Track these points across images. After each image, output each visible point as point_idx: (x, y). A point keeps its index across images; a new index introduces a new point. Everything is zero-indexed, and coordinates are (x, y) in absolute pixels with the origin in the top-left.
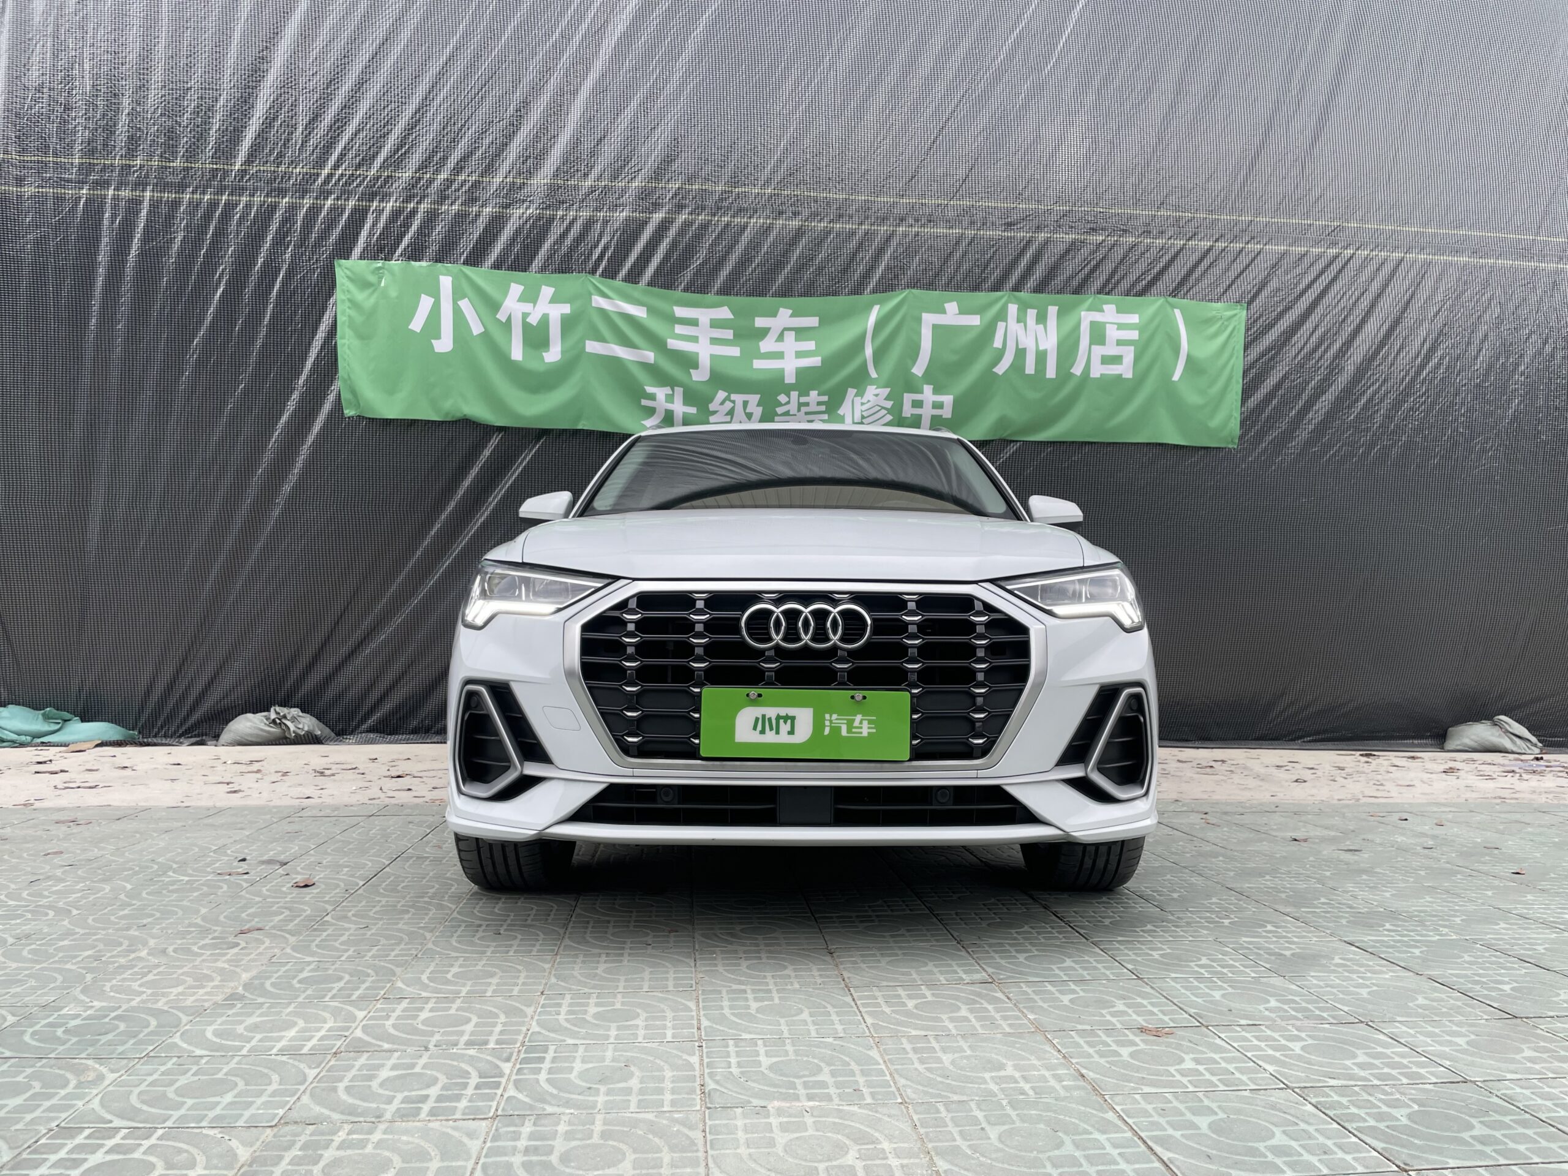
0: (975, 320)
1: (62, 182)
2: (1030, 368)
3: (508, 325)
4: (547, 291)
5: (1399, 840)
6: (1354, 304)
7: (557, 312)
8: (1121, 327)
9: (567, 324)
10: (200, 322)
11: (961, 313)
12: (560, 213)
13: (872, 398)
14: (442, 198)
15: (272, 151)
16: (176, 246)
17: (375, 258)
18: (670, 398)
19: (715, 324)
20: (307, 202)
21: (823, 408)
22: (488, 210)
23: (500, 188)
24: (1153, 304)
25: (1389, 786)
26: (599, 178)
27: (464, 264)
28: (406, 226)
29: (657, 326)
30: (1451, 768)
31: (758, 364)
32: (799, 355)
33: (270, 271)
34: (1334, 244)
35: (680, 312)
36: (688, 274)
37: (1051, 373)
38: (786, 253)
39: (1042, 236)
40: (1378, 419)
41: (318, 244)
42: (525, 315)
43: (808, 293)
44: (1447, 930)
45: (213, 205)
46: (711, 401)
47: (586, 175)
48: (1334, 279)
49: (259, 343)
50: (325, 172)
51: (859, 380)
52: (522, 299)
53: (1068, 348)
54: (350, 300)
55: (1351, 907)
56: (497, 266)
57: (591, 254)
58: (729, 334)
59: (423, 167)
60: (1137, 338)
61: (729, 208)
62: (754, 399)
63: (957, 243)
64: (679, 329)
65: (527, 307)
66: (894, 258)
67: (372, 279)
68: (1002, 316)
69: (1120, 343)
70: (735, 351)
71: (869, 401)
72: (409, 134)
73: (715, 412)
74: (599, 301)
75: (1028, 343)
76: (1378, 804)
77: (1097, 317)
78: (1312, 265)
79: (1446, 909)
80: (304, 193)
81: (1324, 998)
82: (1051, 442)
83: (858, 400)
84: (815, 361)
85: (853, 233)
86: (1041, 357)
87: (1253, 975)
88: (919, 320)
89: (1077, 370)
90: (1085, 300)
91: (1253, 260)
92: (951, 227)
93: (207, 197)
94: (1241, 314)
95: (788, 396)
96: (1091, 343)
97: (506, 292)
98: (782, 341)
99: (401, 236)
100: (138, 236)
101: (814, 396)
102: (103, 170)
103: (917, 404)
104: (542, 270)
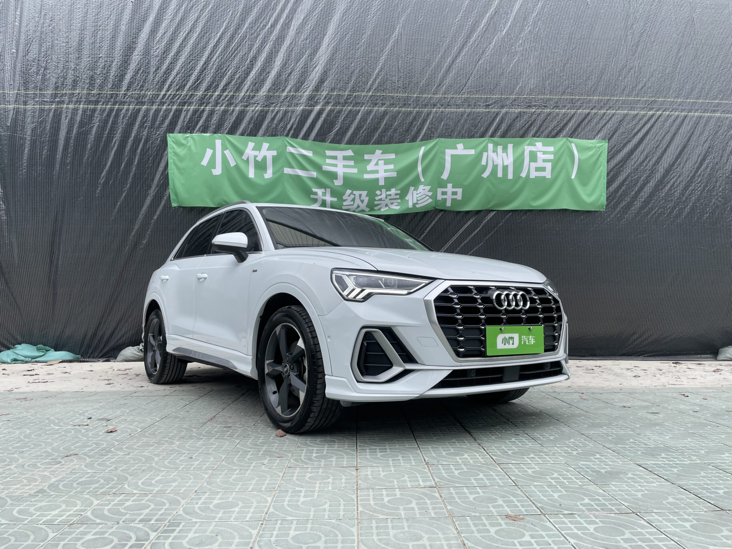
0: (472, 152)
1: (43, 103)
2: (500, 174)
3: (247, 161)
4: (266, 145)
5: (681, 407)
6: (663, 138)
7: (270, 154)
8: (544, 153)
9: (275, 159)
10: (105, 165)
11: (465, 148)
12: (271, 108)
13: (422, 191)
14: (217, 104)
15: (138, 84)
16: (94, 130)
17: (186, 132)
18: (324, 194)
19: (345, 158)
20: (154, 107)
21: (398, 197)
22: (238, 108)
23: (243, 98)
24: (561, 141)
25: (684, 379)
26: (290, 91)
27: (227, 134)
28: (200, 117)
29: (317, 159)
30: (718, 369)
31: (366, 176)
32: (386, 171)
33: (137, 140)
34: (651, 109)
35: (328, 153)
36: (332, 135)
37: (510, 176)
38: (379, 123)
39: (504, 110)
40: (677, 194)
41: (159, 127)
42: (255, 157)
43: (389, 142)
44: (695, 457)
45: (111, 110)
46: (344, 194)
47: (283, 90)
48: (652, 126)
49: (132, 174)
50: (163, 93)
51: (416, 183)
52: (254, 149)
53: (518, 163)
54: (174, 152)
55: (646, 444)
56: (242, 134)
57: (286, 127)
58: (352, 163)
59: (207, 89)
60: (553, 158)
61: (351, 103)
62: (364, 193)
63: (462, 115)
64: (328, 161)
65: (256, 153)
66: (431, 123)
67: (184, 142)
68: (485, 149)
69: (544, 161)
70: (355, 171)
71: (420, 193)
72: (201, 74)
73: (346, 200)
74: (290, 149)
75: (499, 162)
76: (675, 388)
77: (533, 148)
78: (640, 120)
79: (697, 446)
80: (153, 103)
81: (616, 498)
82: (511, 210)
83: (415, 192)
84: (394, 174)
85: (411, 112)
86: (505, 168)
87: (580, 484)
88: (444, 153)
89: (523, 175)
90: (527, 140)
91: (611, 118)
92: (459, 108)
93: (108, 106)
94: (605, 145)
95: (381, 191)
96: (530, 161)
97: (246, 146)
98: (378, 165)
99: (198, 122)
100: (77, 125)
101: (393, 191)
102: (62, 96)
103: (444, 193)
104: (264, 135)
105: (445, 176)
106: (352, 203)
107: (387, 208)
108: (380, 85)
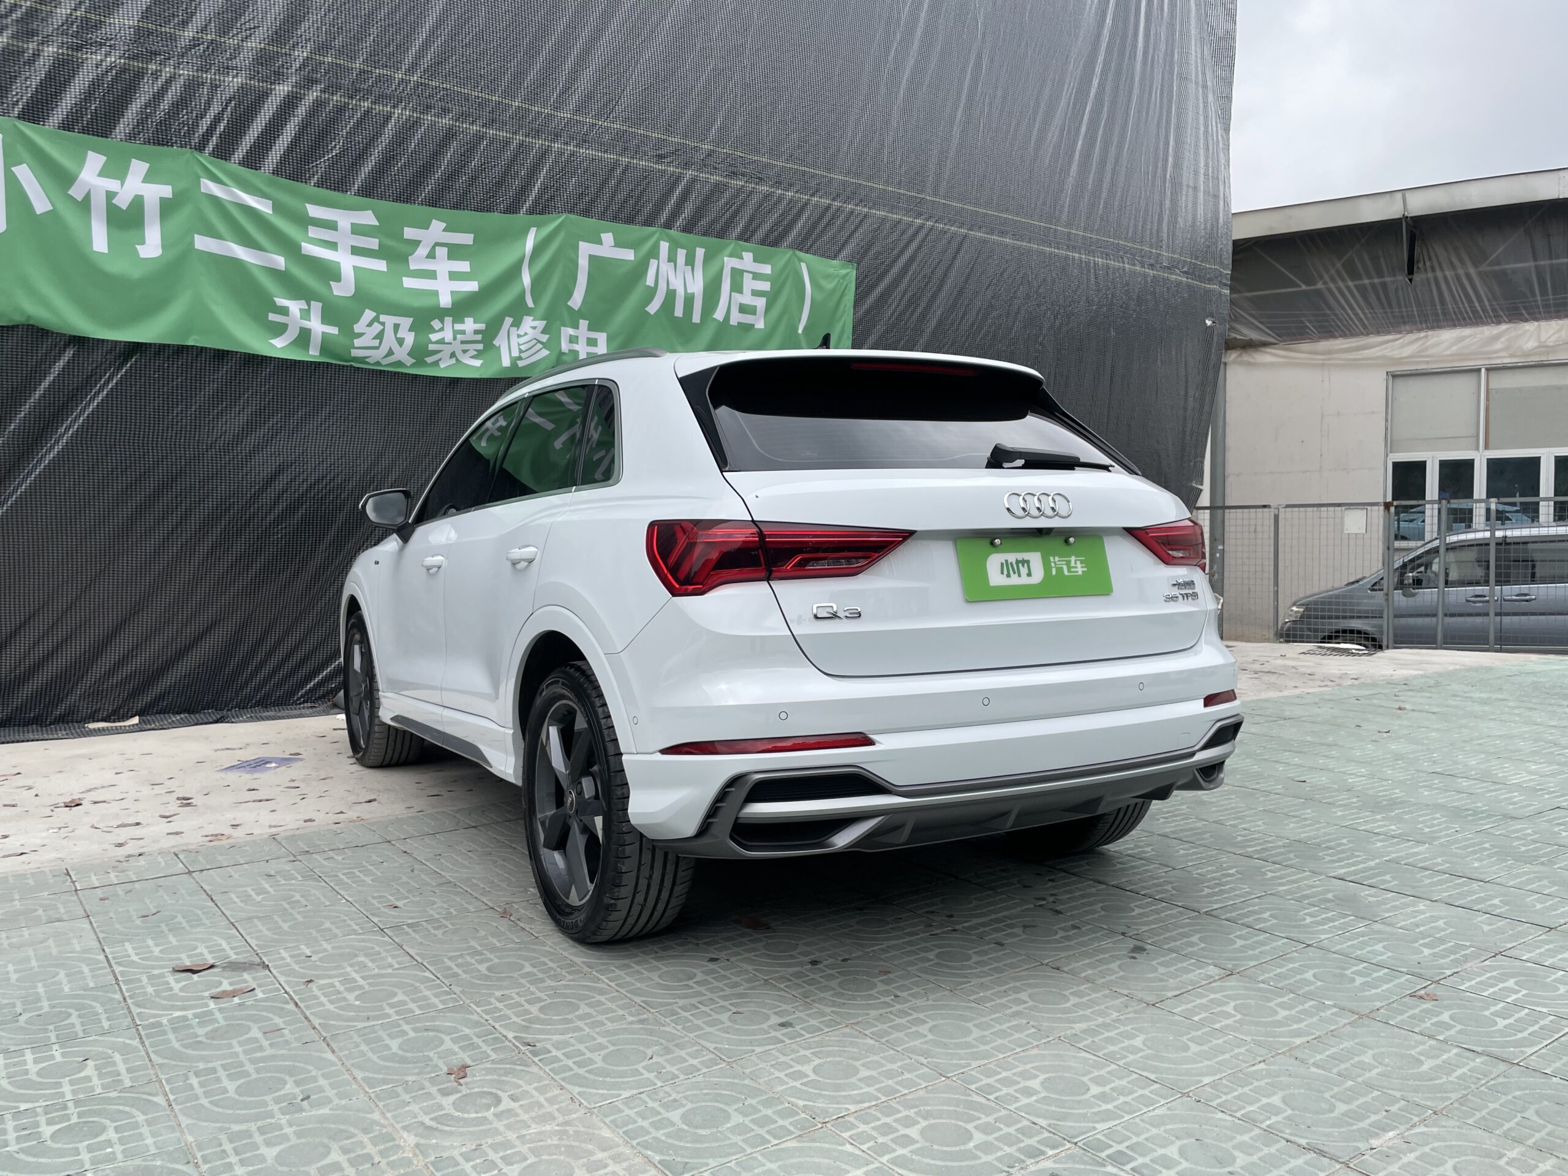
0: (629, 255)
2: (679, 312)
3: (85, 205)
4: (138, 168)
6: (932, 274)
7: (156, 192)
8: (756, 276)
9: (167, 208)
11: (618, 244)
12: (152, 67)
13: (530, 331)
18: (306, 314)
19: (357, 230)
21: (479, 337)
22: (51, 50)
23: (68, 21)
24: (784, 255)
26: (204, 29)
27: (18, 118)
29: (286, 226)
31: (409, 283)
32: (454, 277)
34: (918, 215)
35: (314, 211)
36: (322, 165)
37: (697, 316)
38: (436, 156)
39: (690, 173)
42: (110, 194)
43: (460, 205)
46: (357, 321)
47: (184, 24)
48: (920, 247)
51: (516, 309)
52: (104, 173)
53: (712, 291)
56: (67, 125)
57: (196, 124)
58: (373, 243)
60: (768, 289)
61: (369, 92)
62: (406, 322)
63: (613, 169)
64: (313, 232)
65: (112, 185)
66: (550, 176)
68: (654, 253)
69: (756, 293)
70: (381, 265)
71: (526, 334)
73: (361, 335)
74: (209, 187)
75: (677, 285)
77: (737, 264)
78: (903, 232)
83: (513, 329)
84: (472, 286)
85: (507, 143)
86: (689, 300)
88: (576, 249)
89: (719, 315)
90: (728, 245)
91: (861, 221)
92: (606, 152)
94: (850, 273)
95: (442, 322)
96: (732, 290)
97: (80, 161)
98: (434, 257)
101: (470, 324)
103: (573, 339)
104: (131, 137)
105: (576, 300)
106: (376, 343)
107: (453, 361)
108: (438, 63)
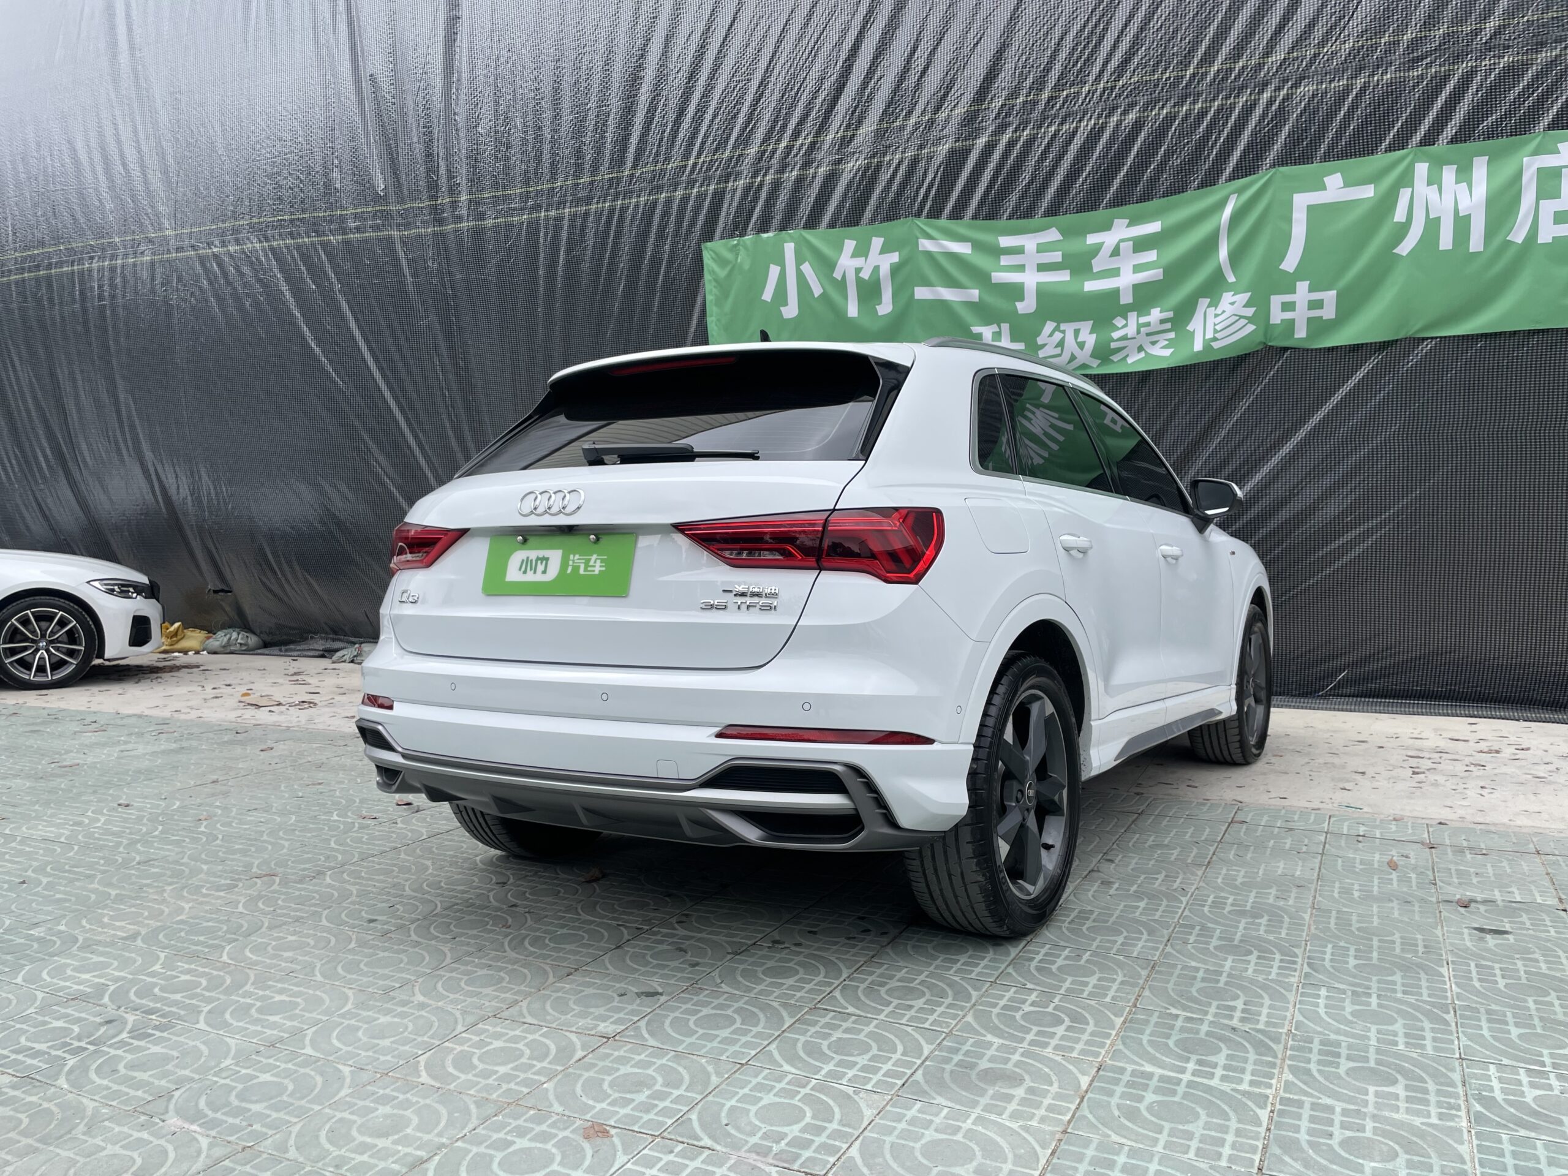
0: (1368, 192)
1: (510, 212)
2: (1446, 242)
3: (843, 282)
4: (877, 242)
7: (887, 262)
9: (897, 272)
11: (1346, 185)
12: (887, 157)
13: (1229, 308)
14: (782, 170)
15: (650, 152)
16: (589, 253)
17: (732, 236)
18: (995, 335)
19: (1042, 248)
20: (679, 193)
21: (1168, 326)
22: (822, 169)
23: (833, 145)
27: (803, 228)
28: (756, 199)
29: (982, 261)
31: (1091, 286)
32: (1137, 269)
33: (655, 262)
35: (1005, 242)
36: (1013, 199)
37: (1476, 243)
38: (1123, 153)
39: (1464, 66)
41: (689, 232)
42: (858, 270)
43: (1145, 197)
45: (612, 210)
46: (1039, 333)
47: (910, 113)
50: (691, 162)
51: (1214, 287)
52: (854, 255)
53: (1503, 205)
54: (715, 280)
56: (832, 225)
57: (916, 195)
58: (1057, 257)
59: (766, 140)
61: (1056, 116)
62: (1086, 326)
63: (1342, 98)
64: (1005, 261)
65: (859, 262)
66: (1254, 134)
67: (729, 256)
68: (1406, 179)
70: (1063, 276)
71: (1224, 311)
72: (754, 110)
73: (1044, 344)
74: (926, 245)
75: (1444, 210)
80: (675, 186)
82: (1482, 335)
83: (1211, 311)
84: (1156, 274)
85: (1203, 113)
86: (1462, 224)
88: (1289, 203)
90: (1529, 142)
93: (607, 204)
96: (1539, 198)
97: (840, 248)
98: (1118, 255)
99: (753, 209)
100: (563, 249)
101: (1156, 314)
102: (536, 196)
103: (1288, 307)
104: (873, 220)
105: (1290, 264)
106: (1058, 351)
107: (1142, 355)
